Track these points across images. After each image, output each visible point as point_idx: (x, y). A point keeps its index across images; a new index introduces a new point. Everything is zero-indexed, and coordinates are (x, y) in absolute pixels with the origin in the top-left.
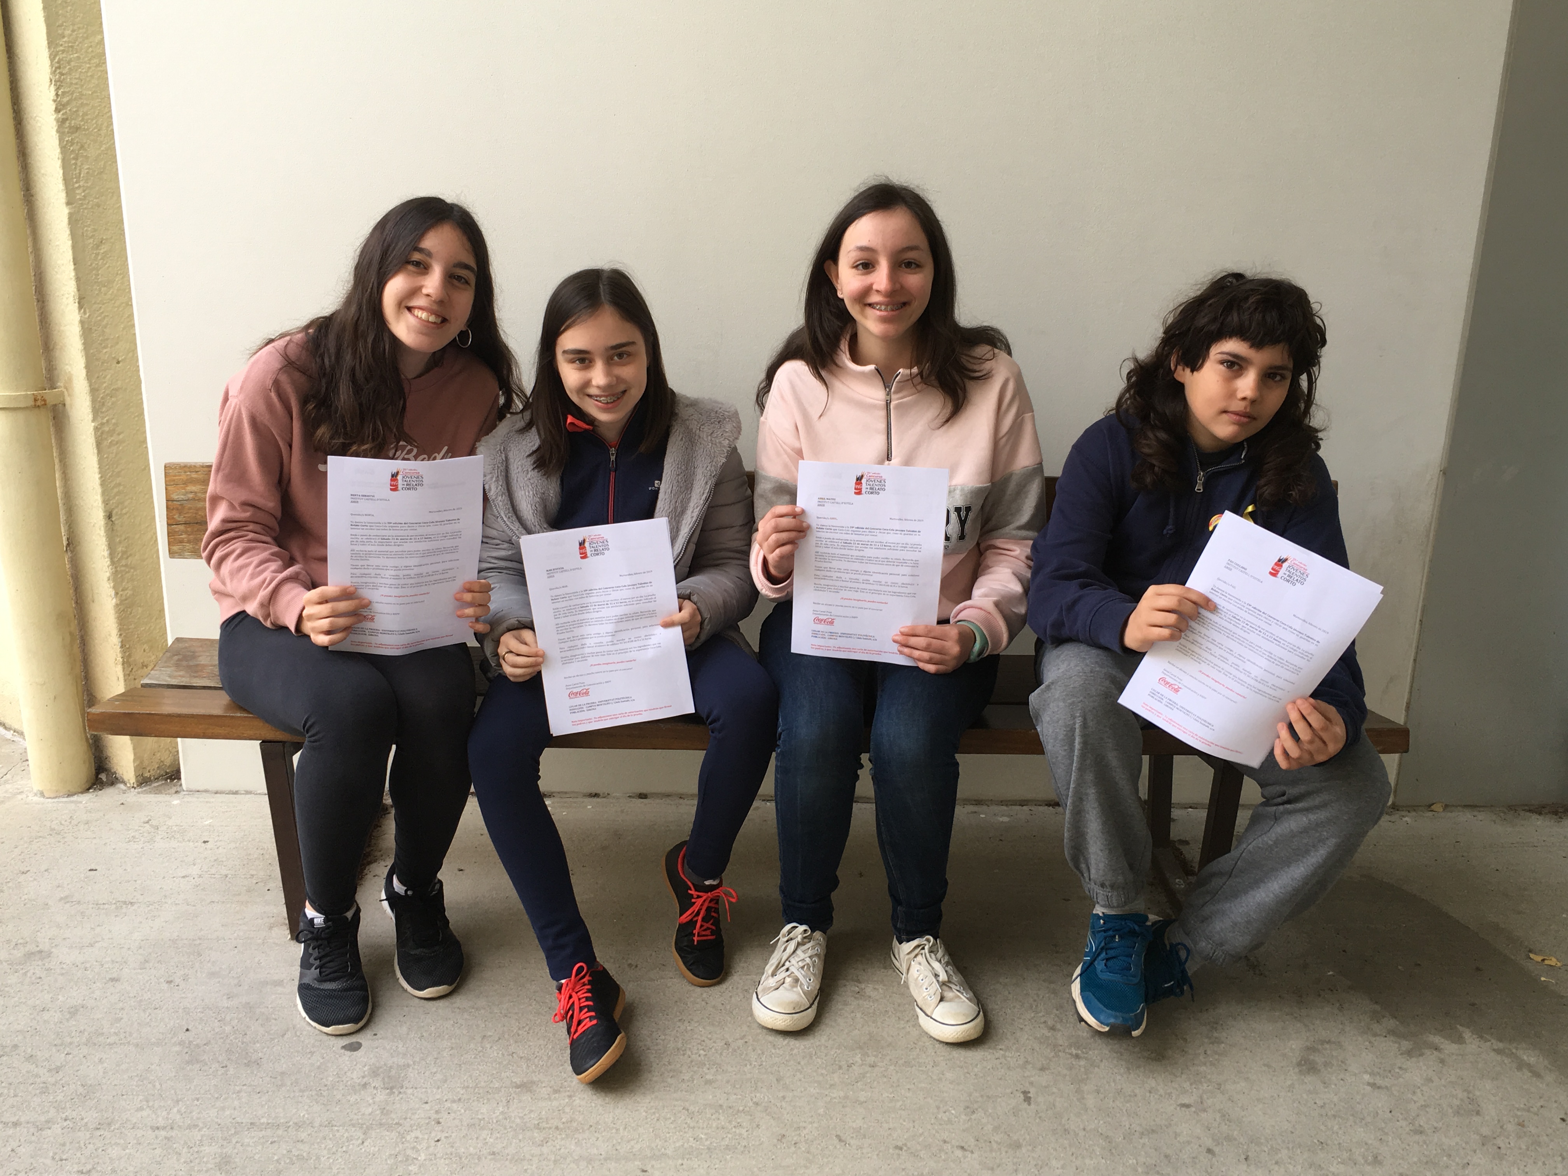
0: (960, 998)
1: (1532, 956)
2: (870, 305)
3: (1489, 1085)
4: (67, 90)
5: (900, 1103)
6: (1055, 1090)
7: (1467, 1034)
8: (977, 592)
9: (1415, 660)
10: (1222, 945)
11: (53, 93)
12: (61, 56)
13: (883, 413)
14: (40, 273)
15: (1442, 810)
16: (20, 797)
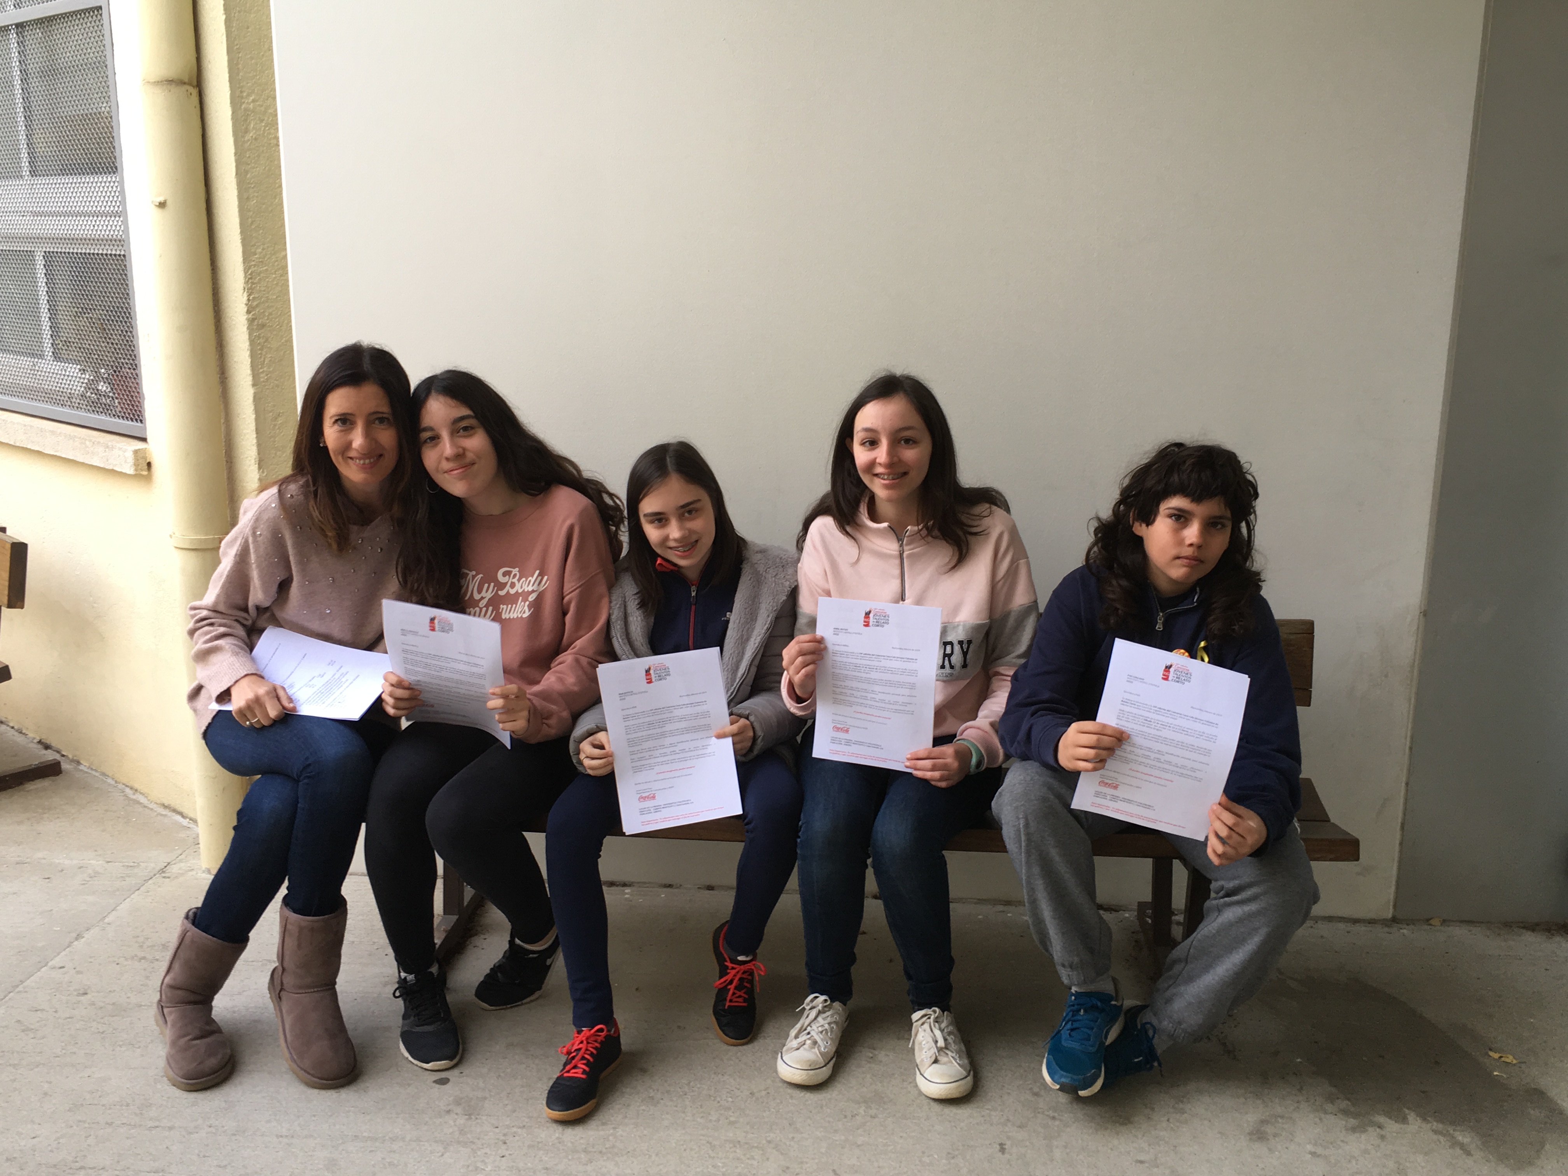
0: (952, 1063)
1: (1491, 1053)
2: (876, 475)
3: (1420, 1158)
4: (256, 295)
5: (892, 1147)
6: (1028, 1143)
7: (1411, 1116)
8: (981, 713)
9: (1407, 784)
10: (1180, 1023)
11: (245, 298)
12: (253, 269)
13: (898, 561)
14: (230, 440)
15: (1439, 924)
16: (191, 873)
